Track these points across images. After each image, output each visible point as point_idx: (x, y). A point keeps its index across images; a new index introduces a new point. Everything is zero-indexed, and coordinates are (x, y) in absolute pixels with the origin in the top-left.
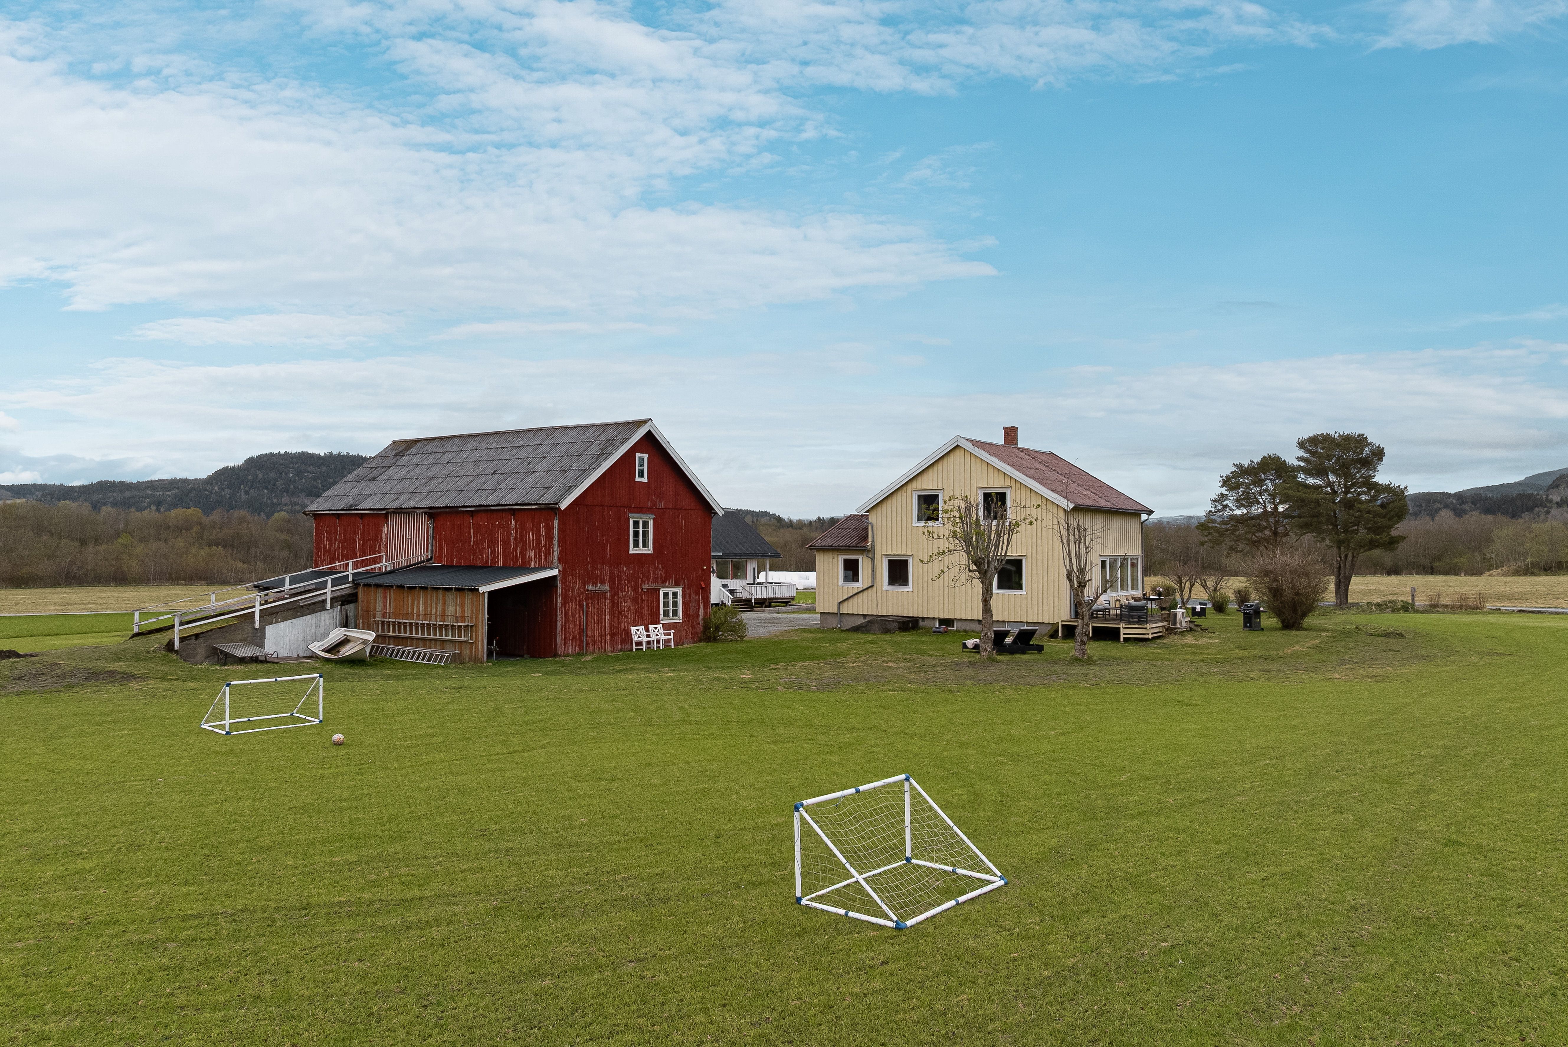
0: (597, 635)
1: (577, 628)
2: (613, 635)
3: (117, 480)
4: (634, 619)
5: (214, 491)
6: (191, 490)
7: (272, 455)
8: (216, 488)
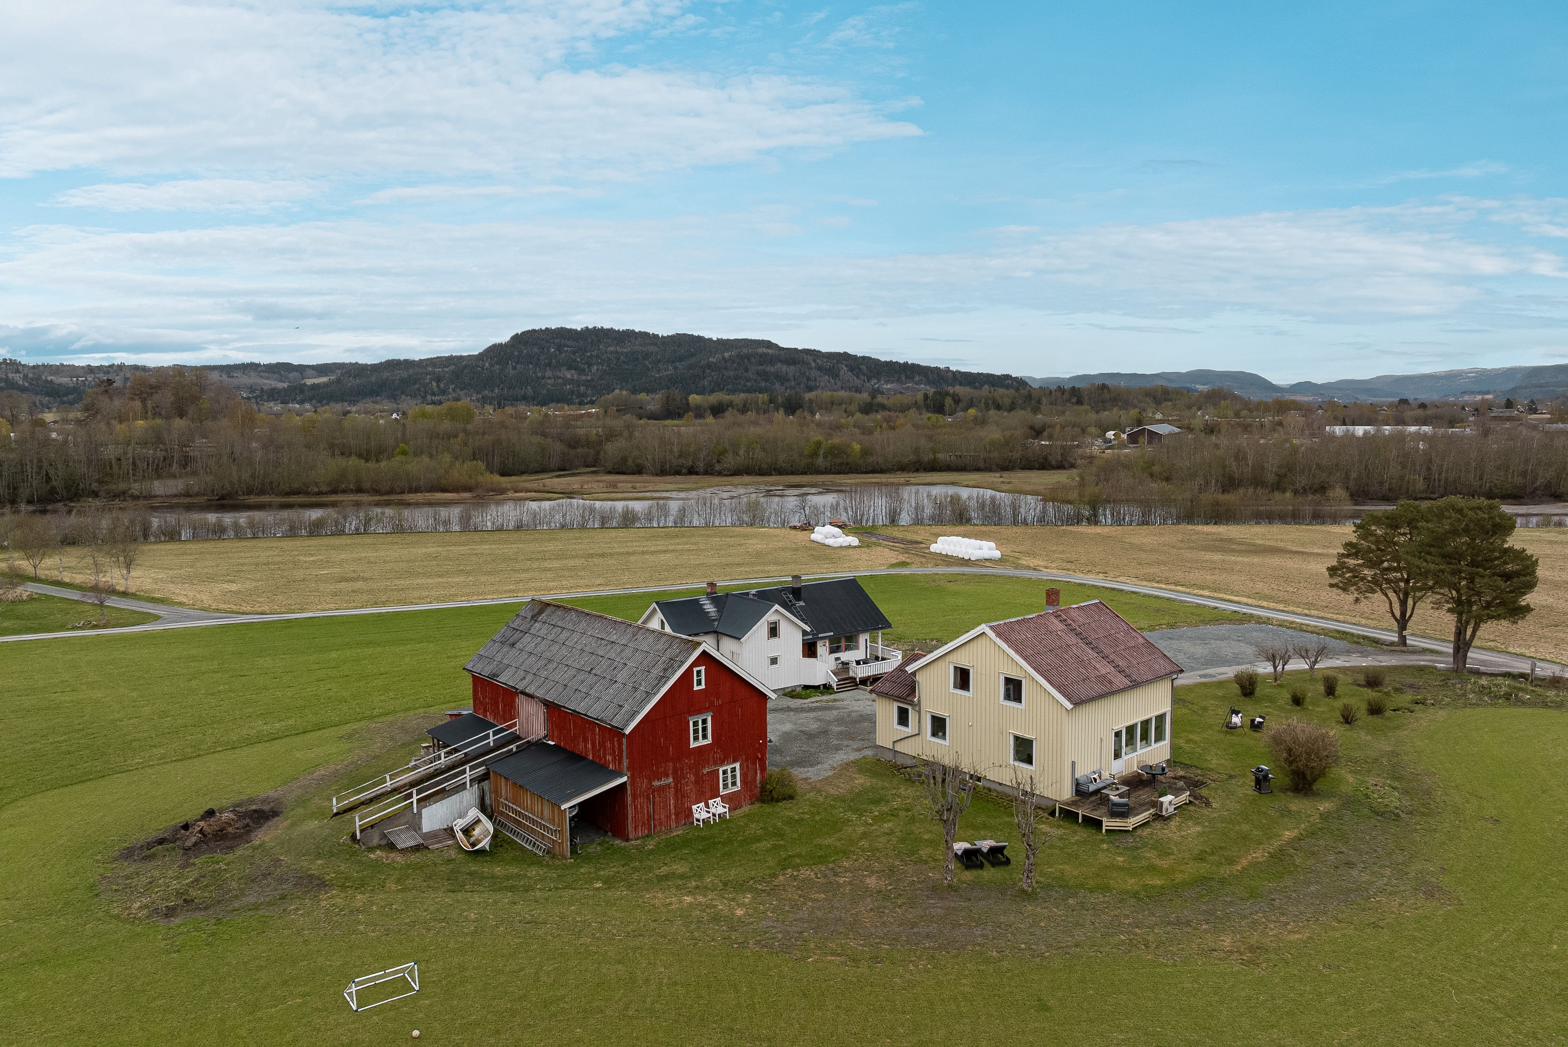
0: (662, 817)
1: (646, 816)
2: (677, 814)
3: (402, 358)
4: (696, 798)
5: (485, 368)
6: (466, 367)
7: (534, 331)
8: (487, 364)
